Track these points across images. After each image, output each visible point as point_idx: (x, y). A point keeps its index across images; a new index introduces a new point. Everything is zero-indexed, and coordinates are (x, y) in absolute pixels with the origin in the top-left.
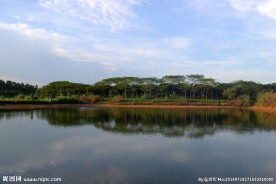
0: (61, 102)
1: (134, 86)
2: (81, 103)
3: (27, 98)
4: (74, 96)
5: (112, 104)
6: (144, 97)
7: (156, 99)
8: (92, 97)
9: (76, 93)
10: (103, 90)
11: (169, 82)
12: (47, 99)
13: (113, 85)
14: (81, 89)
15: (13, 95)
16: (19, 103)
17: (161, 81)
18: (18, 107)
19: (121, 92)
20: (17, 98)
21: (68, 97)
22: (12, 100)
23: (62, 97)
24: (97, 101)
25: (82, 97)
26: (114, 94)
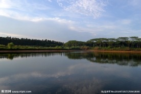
0: (72, 49)
1: (104, 42)
2: (81, 49)
3: (60, 47)
4: (78, 47)
5: (94, 50)
6: (109, 47)
7: (114, 48)
8: (86, 47)
9: (79, 45)
10: (90, 44)
11: (121, 40)
12: (67, 48)
13: (95, 42)
14: (81, 44)
15: (55, 46)
16: (56, 49)
17: (116, 40)
18: (56, 51)
19: (98, 45)
20: (56, 48)
21: (76, 47)
22: (54, 48)
23: (73, 47)
24: (88, 49)
25: (81, 47)
26: (95, 46)
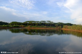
0: (15, 27)
1: (33, 23)
2: (20, 27)
3: (6, 26)
4: (18, 25)
5: (28, 28)
6: (36, 26)
7: (39, 26)
8: (23, 26)
9: (19, 25)
10: (25, 24)
11: (42, 22)
12: (11, 26)
13: (28, 23)
14: (20, 24)
16: (3, 27)
17: (40, 22)
18: (3, 28)
19: (30, 25)
20: (3, 26)
21: (16, 26)
22: (2, 26)
23: (15, 26)
24: (24, 27)
25: (20, 26)
26: (28, 25)
